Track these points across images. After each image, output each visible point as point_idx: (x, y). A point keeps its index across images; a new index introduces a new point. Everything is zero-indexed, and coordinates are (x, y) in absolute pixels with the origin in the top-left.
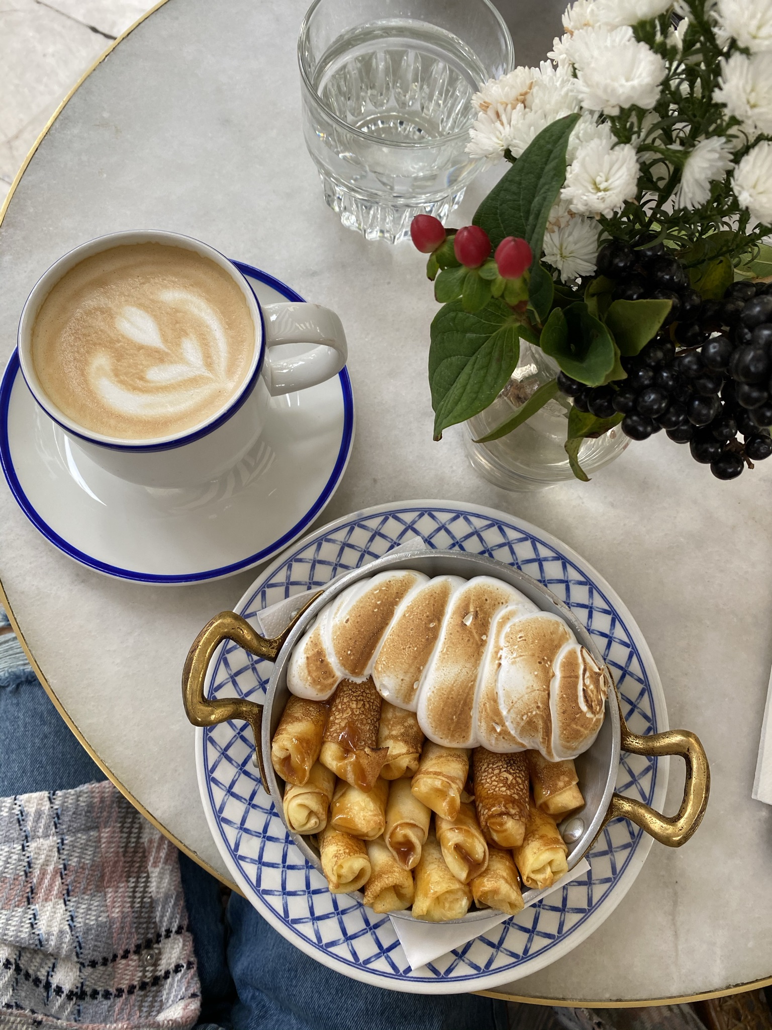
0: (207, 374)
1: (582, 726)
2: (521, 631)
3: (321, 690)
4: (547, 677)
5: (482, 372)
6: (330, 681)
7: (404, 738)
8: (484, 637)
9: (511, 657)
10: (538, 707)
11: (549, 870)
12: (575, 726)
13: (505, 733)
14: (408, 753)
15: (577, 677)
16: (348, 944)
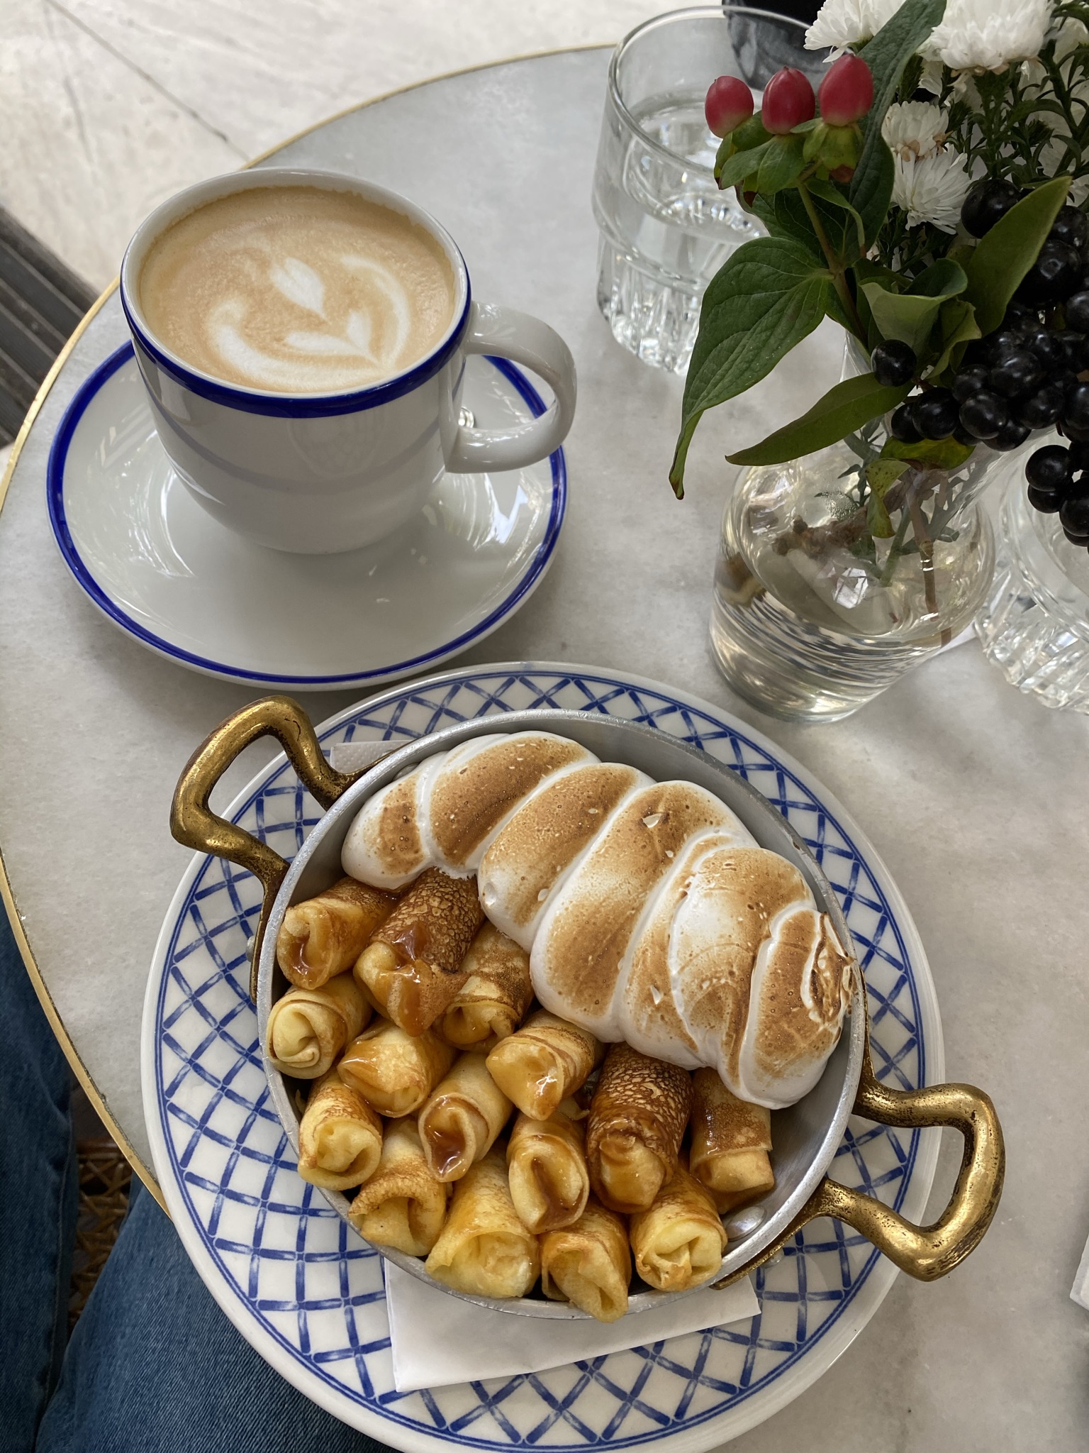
0: (369, 356)
1: (798, 1030)
2: (731, 857)
3: (392, 867)
4: (758, 937)
5: (764, 336)
6: (410, 856)
7: (501, 980)
8: (670, 854)
9: (706, 887)
10: (731, 973)
11: (685, 1259)
12: (786, 1026)
13: (667, 1008)
14: (499, 1000)
15: (807, 950)
16: (299, 1315)
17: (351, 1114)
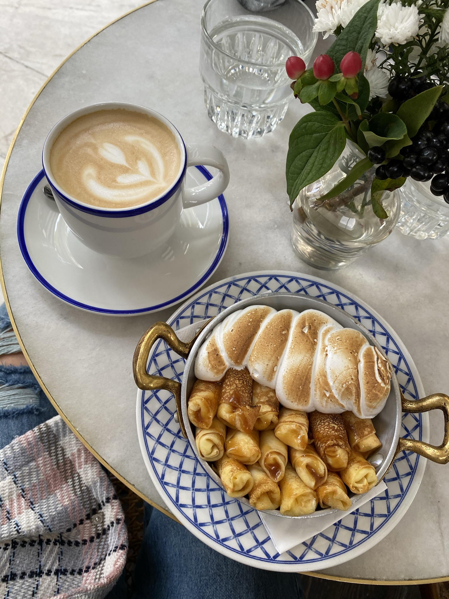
0: (152, 179)
1: (379, 391)
2: (338, 336)
3: (217, 373)
4: (356, 362)
5: (324, 153)
6: (222, 367)
7: (269, 402)
8: (315, 340)
9: (334, 350)
10: (352, 379)
11: (365, 482)
12: (374, 391)
13: (332, 397)
14: (272, 411)
15: (374, 362)
16: (236, 540)
17: (240, 469)
